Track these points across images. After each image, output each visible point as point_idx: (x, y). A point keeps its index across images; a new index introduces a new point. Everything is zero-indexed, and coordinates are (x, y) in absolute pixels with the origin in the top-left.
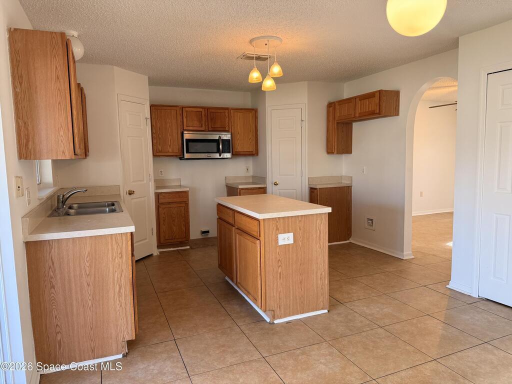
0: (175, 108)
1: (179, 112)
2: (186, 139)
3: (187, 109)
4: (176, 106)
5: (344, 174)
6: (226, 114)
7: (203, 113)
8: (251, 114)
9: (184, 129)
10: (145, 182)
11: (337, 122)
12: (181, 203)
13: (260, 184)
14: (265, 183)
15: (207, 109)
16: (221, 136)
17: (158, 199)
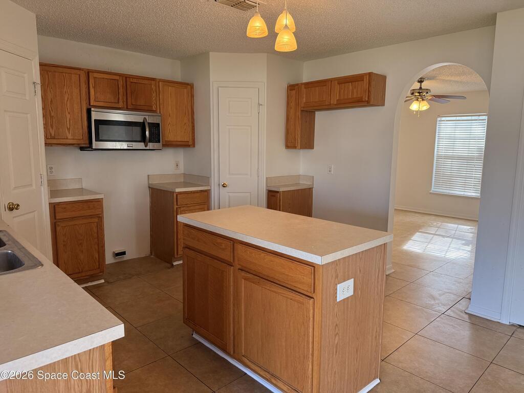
0: (78, 72)
1: (83, 78)
2: (95, 120)
3: (96, 75)
4: (79, 69)
5: (301, 174)
6: (153, 86)
7: (121, 83)
8: (185, 90)
9: (91, 104)
10: (34, 187)
11: (302, 109)
12: (91, 216)
13: (202, 186)
14: (208, 184)
15: (126, 77)
16: (147, 117)
17: (55, 213)
